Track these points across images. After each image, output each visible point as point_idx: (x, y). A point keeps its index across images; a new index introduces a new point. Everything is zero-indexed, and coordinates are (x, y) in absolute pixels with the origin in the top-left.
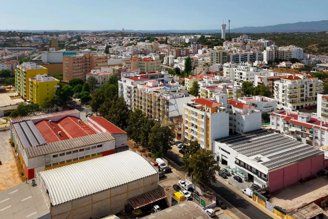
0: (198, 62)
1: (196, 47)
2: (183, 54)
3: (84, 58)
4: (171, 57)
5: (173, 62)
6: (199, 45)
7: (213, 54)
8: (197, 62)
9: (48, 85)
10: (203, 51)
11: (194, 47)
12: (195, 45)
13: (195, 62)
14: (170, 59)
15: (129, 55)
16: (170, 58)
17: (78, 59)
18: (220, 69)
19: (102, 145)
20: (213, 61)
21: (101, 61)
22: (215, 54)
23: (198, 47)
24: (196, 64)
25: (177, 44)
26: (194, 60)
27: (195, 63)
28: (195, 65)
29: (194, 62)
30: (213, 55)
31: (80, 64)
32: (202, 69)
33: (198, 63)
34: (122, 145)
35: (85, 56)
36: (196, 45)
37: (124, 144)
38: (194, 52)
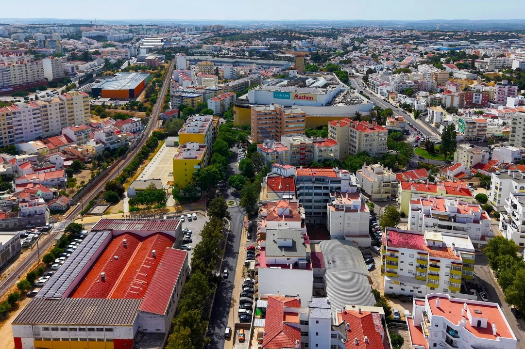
0: (486, 128)
1: (506, 91)
2: (475, 101)
3: (275, 113)
4: (438, 111)
5: (441, 120)
6: (513, 87)
7: (516, 119)
8: (483, 128)
9: (186, 164)
10: (516, 102)
11: (500, 90)
12: (504, 87)
13: (480, 129)
14: (435, 115)
15: (386, 92)
16: (436, 113)
17: (266, 114)
18: (515, 159)
19: (112, 329)
20: (515, 134)
21: (296, 120)
22: (520, 121)
23: (509, 90)
24: (482, 133)
25: (493, 71)
26: (478, 125)
27: (478, 130)
28: (478, 134)
29: (477, 128)
30: (517, 122)
31: (268, 122)
32: (468, 155)
33: (485, 130)
34: (156, 330)
35: (275, 111)
36: (507, 87)
37: (160, 330)
38: (499, 100)
